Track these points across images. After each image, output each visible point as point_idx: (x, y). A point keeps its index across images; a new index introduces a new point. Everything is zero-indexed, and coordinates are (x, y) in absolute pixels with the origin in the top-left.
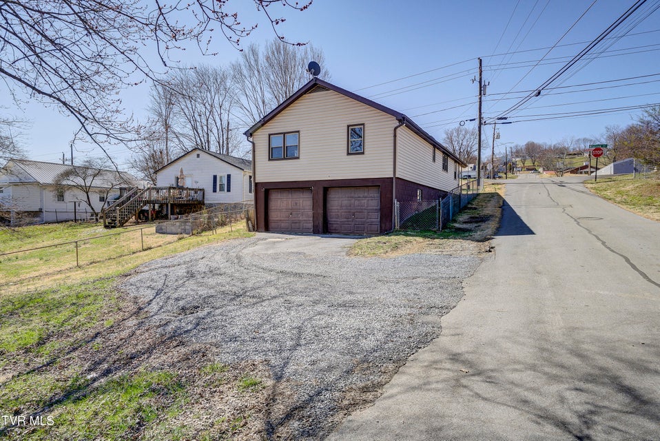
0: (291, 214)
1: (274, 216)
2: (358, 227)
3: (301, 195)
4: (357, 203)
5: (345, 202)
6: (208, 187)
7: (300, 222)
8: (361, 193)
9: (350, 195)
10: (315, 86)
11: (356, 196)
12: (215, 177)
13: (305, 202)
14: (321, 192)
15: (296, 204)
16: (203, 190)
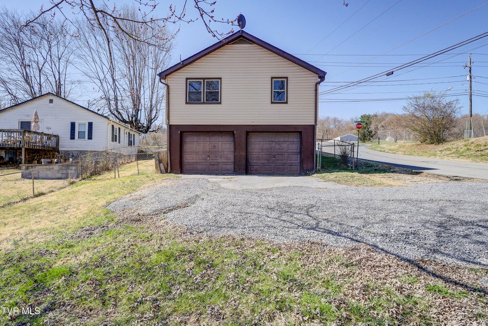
0: (209, 157)
1: (188, 158)
2: (279, 168)
3: (220, 139)
4: (277, 146)
5: (266, 146)
6: (65, 134)
7: (218, 164)
8: (281, 138)
9: (270, 140)
10: (241, 38)
11: (277, 140)
12: (73, 125)
13: (225, 146)
14: (244, 136)
15: (214, 146)
16: (57, 137)
